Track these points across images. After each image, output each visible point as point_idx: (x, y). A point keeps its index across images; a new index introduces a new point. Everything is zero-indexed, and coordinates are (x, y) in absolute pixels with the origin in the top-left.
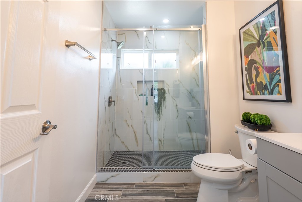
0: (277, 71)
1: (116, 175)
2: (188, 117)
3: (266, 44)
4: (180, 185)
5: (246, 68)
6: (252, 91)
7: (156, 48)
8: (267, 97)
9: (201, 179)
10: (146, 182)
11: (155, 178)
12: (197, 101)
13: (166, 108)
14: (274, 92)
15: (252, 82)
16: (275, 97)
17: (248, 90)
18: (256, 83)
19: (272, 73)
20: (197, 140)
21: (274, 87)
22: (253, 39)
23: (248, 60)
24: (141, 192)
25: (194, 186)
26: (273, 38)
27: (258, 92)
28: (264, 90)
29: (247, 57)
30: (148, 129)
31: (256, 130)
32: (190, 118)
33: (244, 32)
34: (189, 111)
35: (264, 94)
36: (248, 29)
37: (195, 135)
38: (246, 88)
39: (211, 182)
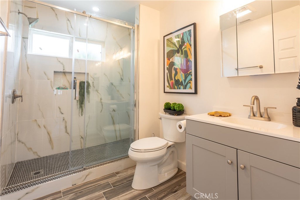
0: (190, 73)
1: (33, 190)
2: (111, 110)
3: (183, 52)
4: (113, 175)
5: (167, 68)
6: (171, 86)
7: (80, 36)
8: (182, 90)
9: (137, 161)
10: (75, 184)
11: (86, 177)
12: (121, 94)
13: (90, 102)
14: (187, 87)
15: (171, 79)
16: (187, 90)
17: (168, 85)
18: (175, 80)
19: (186, 74)
20: (120, 131)
21: (187, 84)
22: (174, 46)
23: (169, 62)
24: (73, 197)
25: (125, 172)
26: (189, 48)
27: (176, 87)
28: (180, 86)
29: (169, 59)
30: (67, 127)
31: (176, 115)
32: (114, 110)
33: (167, 39)
34: (113, 104)
35: (180, 88)
36: (171, 38)
37: (117, 127)
38: (167, 84)
39: (145, 162)
